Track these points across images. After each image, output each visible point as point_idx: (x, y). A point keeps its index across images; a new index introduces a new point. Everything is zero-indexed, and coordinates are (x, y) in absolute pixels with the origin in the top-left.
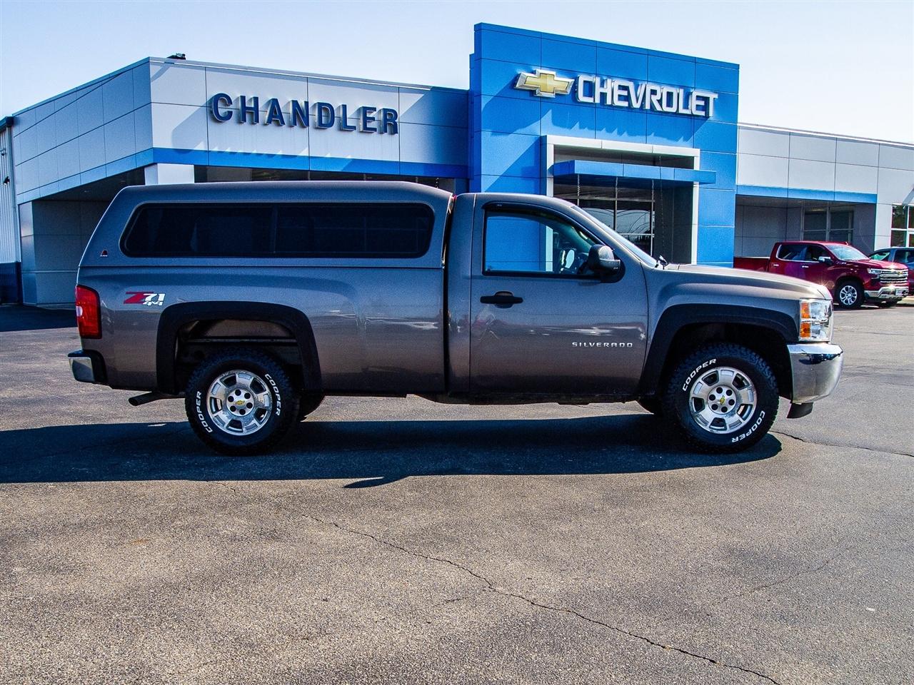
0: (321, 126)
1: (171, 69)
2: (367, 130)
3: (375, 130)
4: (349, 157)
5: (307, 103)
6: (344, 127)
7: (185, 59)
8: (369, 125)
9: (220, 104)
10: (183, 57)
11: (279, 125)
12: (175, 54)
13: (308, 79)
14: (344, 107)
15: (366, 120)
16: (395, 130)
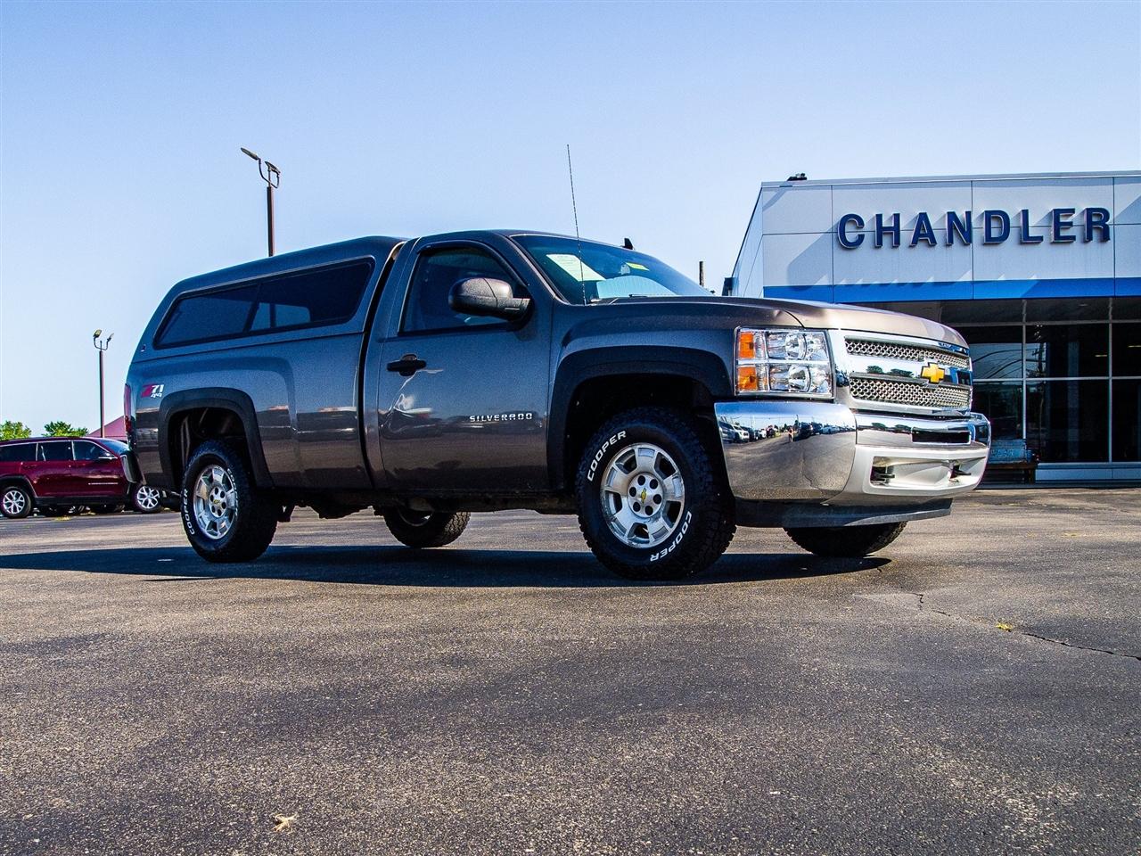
0: (990, 241)
1: (789, 193)
2: (1059, 240)
3: (1073, 238)
4: (1034, 278)
5: (969, 214)
6: (1026, 239)
7: (806, 179)
8: (1063, 233)
9: (849, 227)
10: (803, 178)
11: (930, 246)
12: (794, 176)
13: (972, 182)
14: (1025, 213)
15: (1058, 226)
16: (1105, 237)
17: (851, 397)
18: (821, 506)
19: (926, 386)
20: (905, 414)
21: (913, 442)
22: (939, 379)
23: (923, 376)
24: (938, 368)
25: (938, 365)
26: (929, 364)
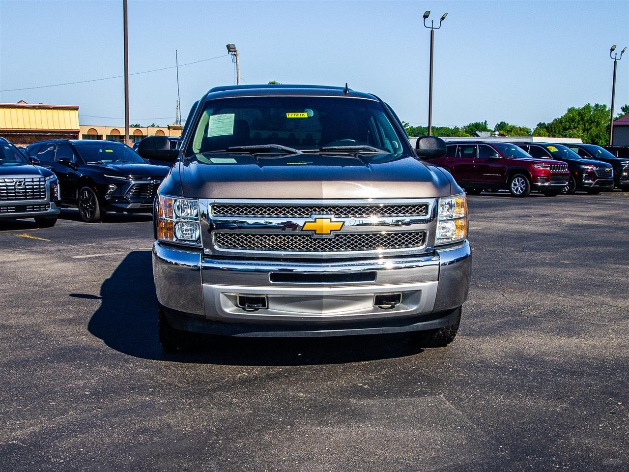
17: (216, 247)
18: (209, 320)
19: (315, 236)
20: (282, 258)
21: (271, 282)
22: (331, 231)
23: (304, 229)
24: (331, 222)
25: (330, 219)
26: (316, 219)
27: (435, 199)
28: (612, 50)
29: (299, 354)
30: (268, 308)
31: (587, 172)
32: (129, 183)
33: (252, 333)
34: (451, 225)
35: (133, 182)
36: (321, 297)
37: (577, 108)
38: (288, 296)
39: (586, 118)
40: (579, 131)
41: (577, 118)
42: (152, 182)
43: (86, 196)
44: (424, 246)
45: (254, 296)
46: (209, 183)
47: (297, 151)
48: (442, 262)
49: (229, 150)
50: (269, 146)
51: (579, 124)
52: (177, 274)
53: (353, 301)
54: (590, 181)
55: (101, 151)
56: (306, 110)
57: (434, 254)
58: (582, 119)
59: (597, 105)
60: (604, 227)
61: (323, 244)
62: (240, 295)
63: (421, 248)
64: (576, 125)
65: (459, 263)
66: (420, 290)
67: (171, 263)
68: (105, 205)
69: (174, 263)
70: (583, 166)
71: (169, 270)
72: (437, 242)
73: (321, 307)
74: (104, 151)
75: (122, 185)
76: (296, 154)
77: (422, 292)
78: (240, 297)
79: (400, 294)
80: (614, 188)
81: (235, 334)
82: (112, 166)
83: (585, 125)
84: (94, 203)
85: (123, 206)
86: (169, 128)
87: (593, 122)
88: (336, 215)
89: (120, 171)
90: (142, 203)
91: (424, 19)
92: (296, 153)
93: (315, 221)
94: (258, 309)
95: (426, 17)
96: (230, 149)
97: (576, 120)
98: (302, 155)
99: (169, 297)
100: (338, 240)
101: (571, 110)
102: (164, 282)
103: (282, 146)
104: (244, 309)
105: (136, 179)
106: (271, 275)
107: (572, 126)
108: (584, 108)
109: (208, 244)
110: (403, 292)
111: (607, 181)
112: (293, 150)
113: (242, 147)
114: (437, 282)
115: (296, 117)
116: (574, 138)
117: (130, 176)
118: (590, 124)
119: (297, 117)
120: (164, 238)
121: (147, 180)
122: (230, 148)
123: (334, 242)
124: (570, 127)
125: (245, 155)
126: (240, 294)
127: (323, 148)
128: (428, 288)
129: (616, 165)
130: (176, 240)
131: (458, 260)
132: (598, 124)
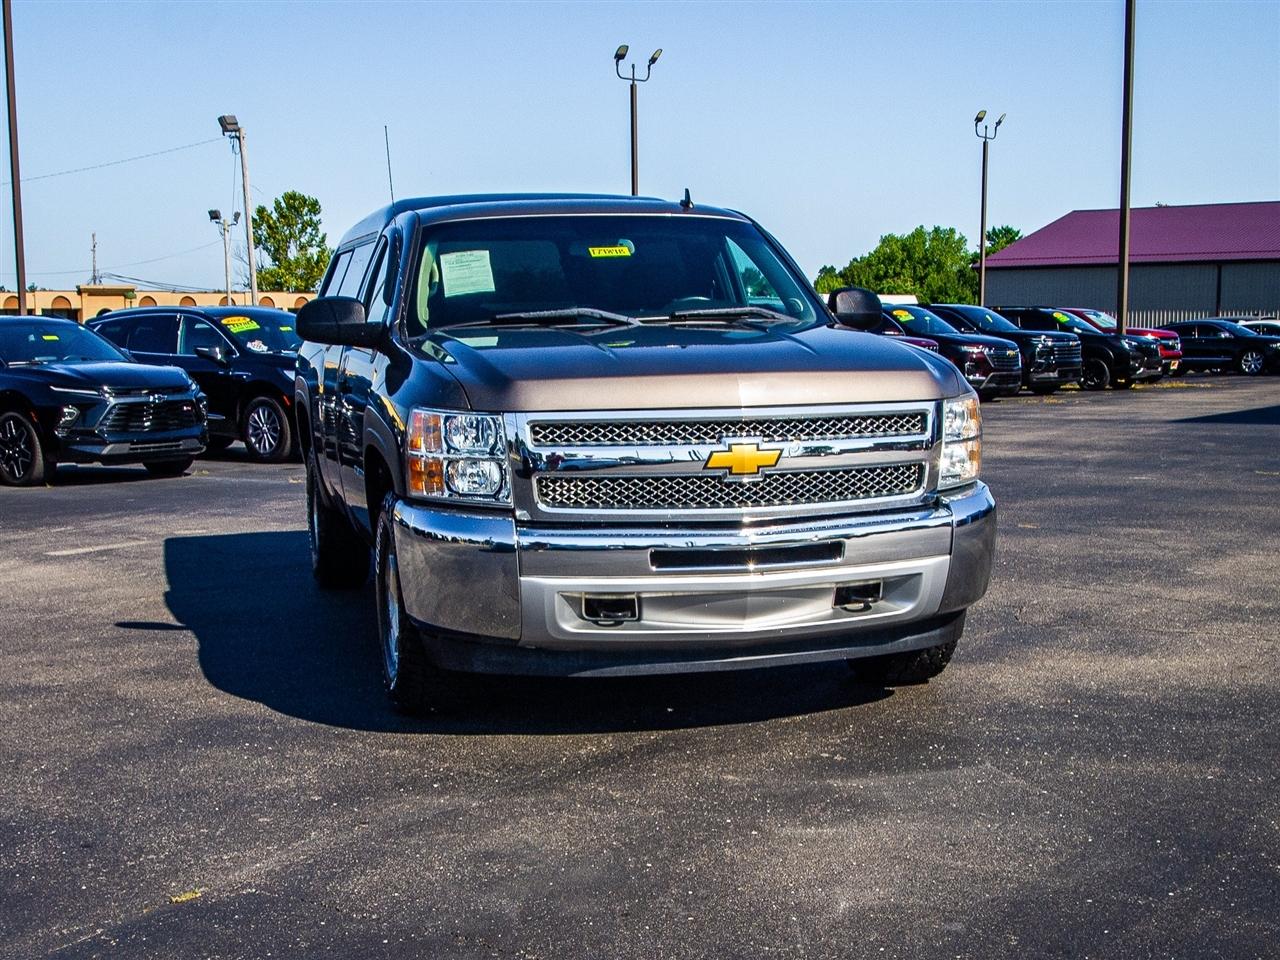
17: (542, 507)
18: (523, 649)
19: (730, 479)
20: (668, 523)
21: (654, 569)
22: (759, 467)
23: (709, 466)
24: (758, 450)
25: (758, 445)
26: (730, 446)
27: (934, 403)
28: (979, 119)
29: (669, 710)
30: (639, 619)
31: (972, 360)
32: (104, 403)
33: (608, 669)
34: (960, 451)
35: (112, 401)
36: (744, 593)
37: (898, 235)
38: (682, 594)
39: (917, 255)
40: (906, 281)
41: (900, 256)
42: (151, 399)
43: (11, 433)
44: (919, 492)
45: (614, 597)
46: (524, 383)
47: (631, 320)
48: (955, 518)
49: (495, 321)
50: (575, 311)
51: (903, 267)
52: (456, 561)
53: (800, 599)
54: (978, 377)
55: (32, 338)
56: (621, 241)
57: (937, 505)
58: (910, 257)
59: (937, 230)
60: (1051, 461)
61: (728, 494)
62: (587, 596)
63: (916, 495)
64: (898, 270)
65: (977, 524)
66: (920, 574)
67: (444, 539)
68: (54, 449)
69: (450, 539)
70: (965, 348)
71: (440, 554)
72: (941, 484)
73: (743, 612)
74: (39, 337)
75: (88, 407)
76: (630, 327)
77: (924, 576)
78: (586, 600)
79: (879, 584)
80: (1021, 389)
81: (573, 673)
82: (66, 369)
83: (915, 268)
84: (30, 444)
85: (95, 450)
86: (80, 292)
87: (929, 263)
88: (765, 436)
89: (84, 378)
90: (133, 443)
91: (617, 61)
92: (630, 324)
93: (730, 450)
94: (622, 622)
95: (620, 57)
96: (500, 319)
97: (899, 260)
98: (639, 327)
99: (438, 607)
100: (769, 484)
101: (886, 241)
102: (427, 579)
103: (601, 312)
104: (596, 622)
105: (118, 394)
106: (652, 554)
107: (891, 272)
108: (913, 235)
109: (524, 500)
110: (884, 578)
111: (1011, 376)
112: (623, 318)
113: (522, 315)
114: (948, 557)
115: (608, 254)
116: (898, 294)
117: (106, 388)
118: (925, 267)
119: (610, 254)
120: (425, 493)
121: (140, 395)
122: (498, 317)
123: (762, 489)
124: (886, 273)
125: (528, 330)
126: (586, 593)
127: (677, 314)
128: (933, 568)
129: (1025, 343)
130: (450, 495)
131: (975, 518)
132: (940, 267)
